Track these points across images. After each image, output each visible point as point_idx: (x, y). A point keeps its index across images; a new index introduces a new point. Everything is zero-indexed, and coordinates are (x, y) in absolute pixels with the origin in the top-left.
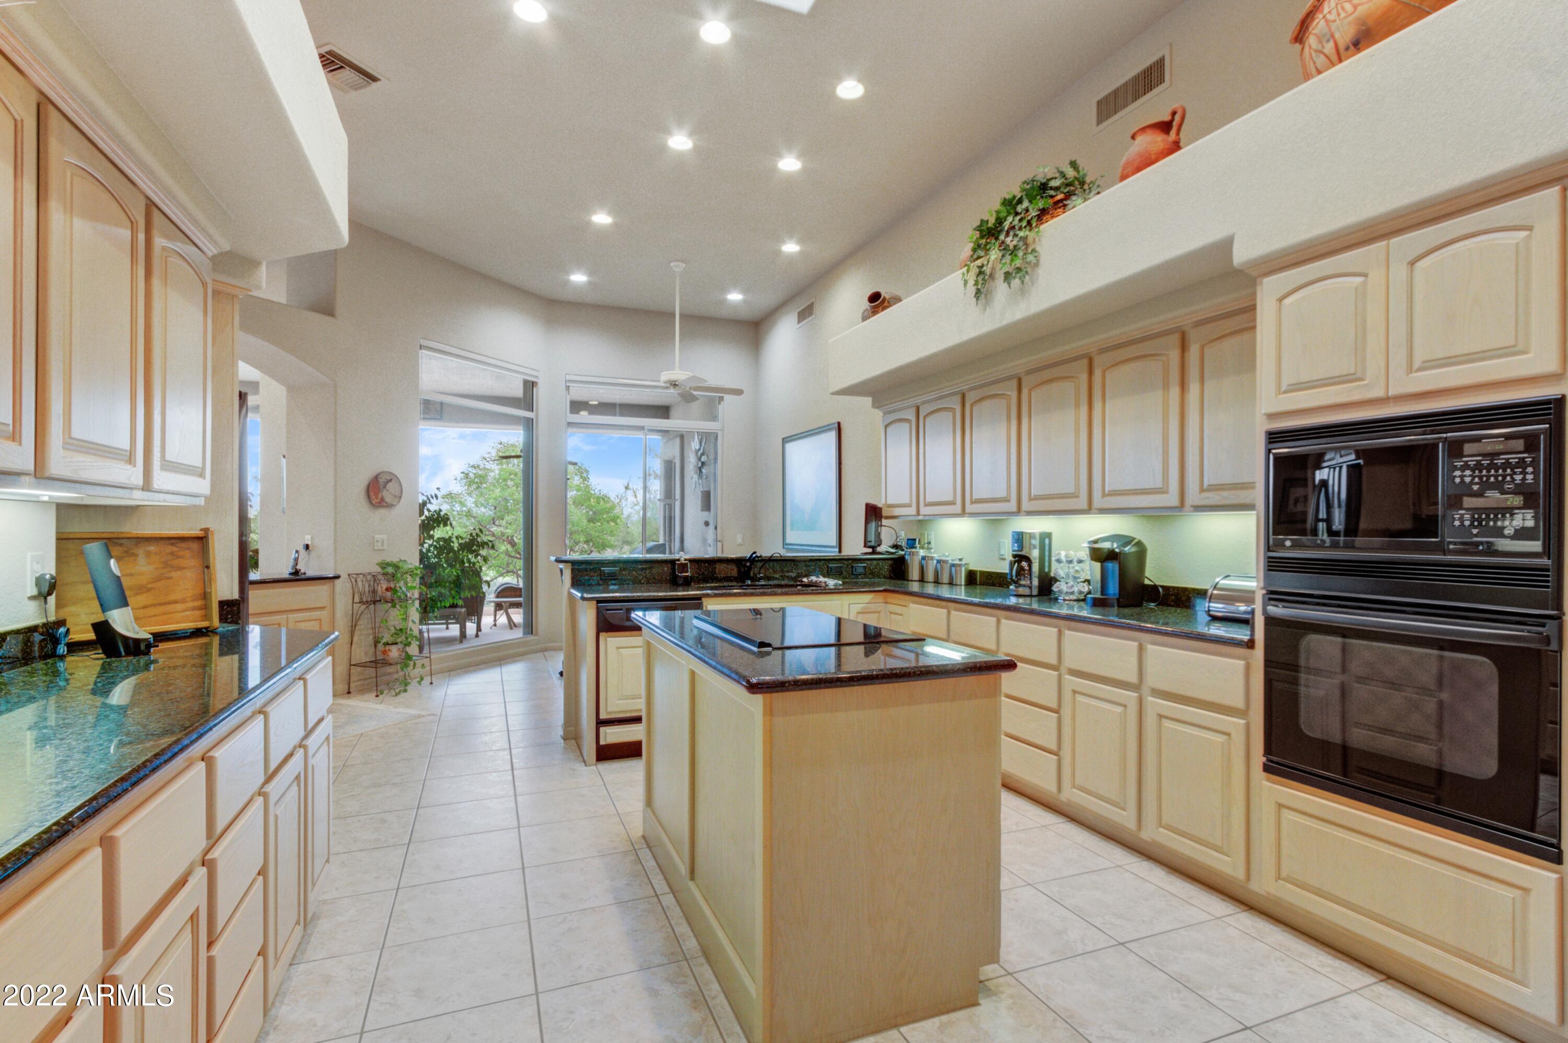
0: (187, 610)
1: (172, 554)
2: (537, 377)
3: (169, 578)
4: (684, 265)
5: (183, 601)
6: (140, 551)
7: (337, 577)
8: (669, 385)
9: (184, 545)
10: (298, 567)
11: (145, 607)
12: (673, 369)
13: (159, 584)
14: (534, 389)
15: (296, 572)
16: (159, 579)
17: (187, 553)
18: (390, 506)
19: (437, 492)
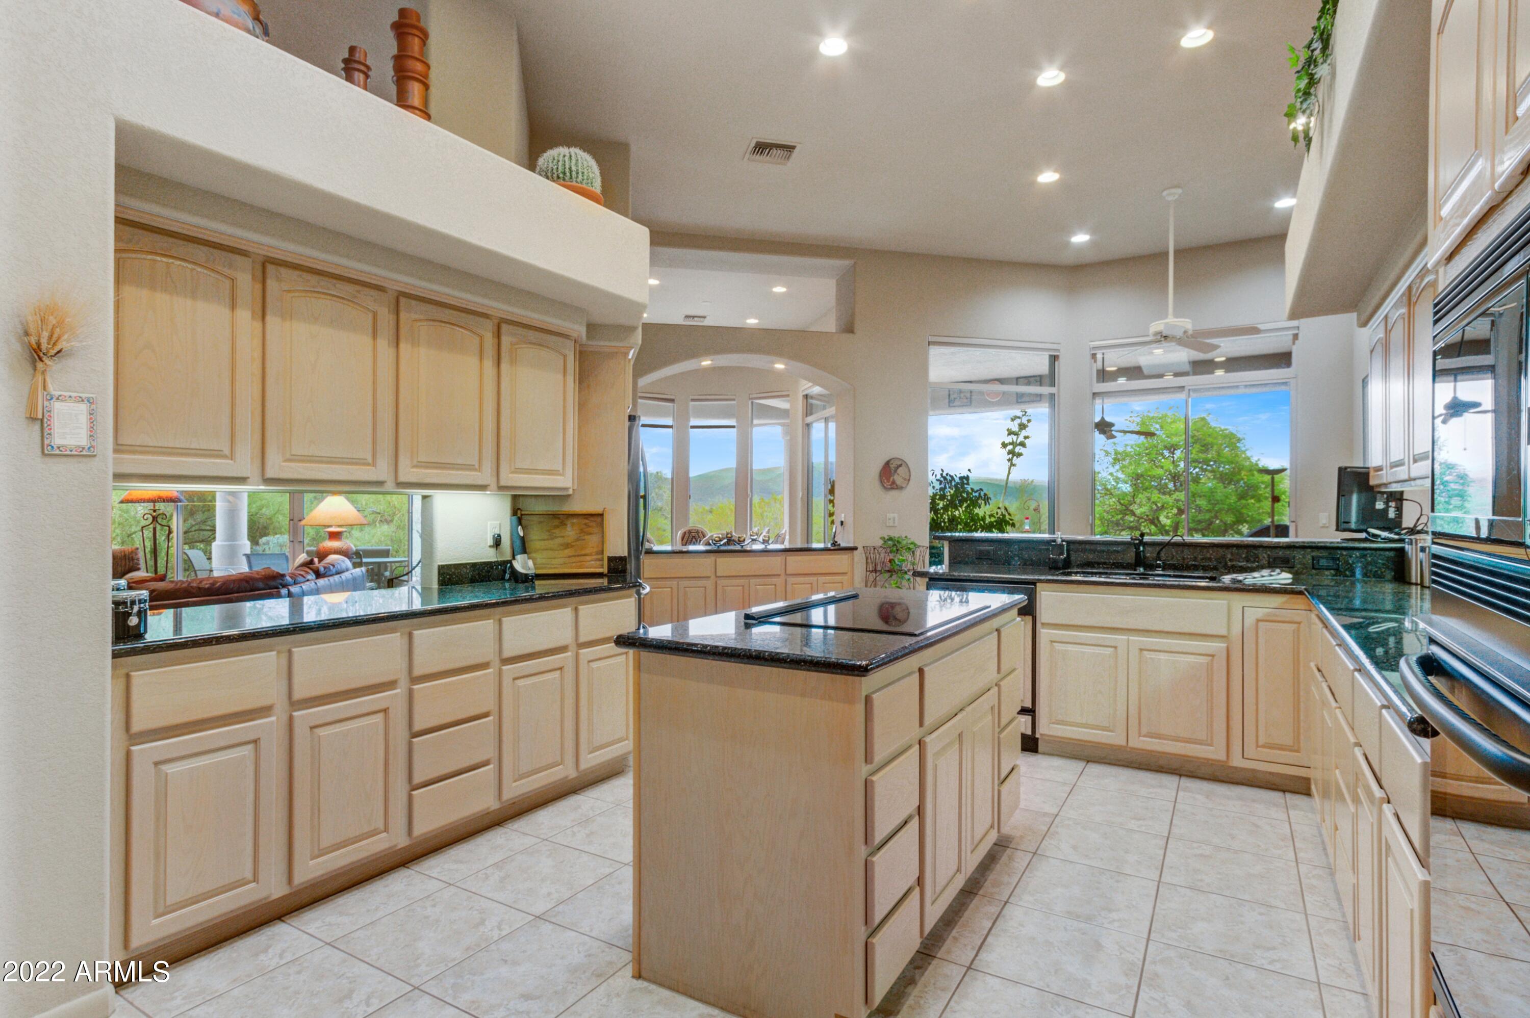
0: (592, 561)
1: (585, 524)
2: (1058, 350)
3: (584, 540)
4: (1179, 191)
5: (591, 555)
6: (569, 522)
7: (855, 548)
8: (1159, 337)
9: (592, 519)
10: (836, 540)
11: (569, 557)
12: (1166, 317)
13: (577, 543)
14: (1056, 363)
15: (834, 543)
16: (578, 540)
17: (594, 524)
18: (901, 488)
19: (969, 474)
